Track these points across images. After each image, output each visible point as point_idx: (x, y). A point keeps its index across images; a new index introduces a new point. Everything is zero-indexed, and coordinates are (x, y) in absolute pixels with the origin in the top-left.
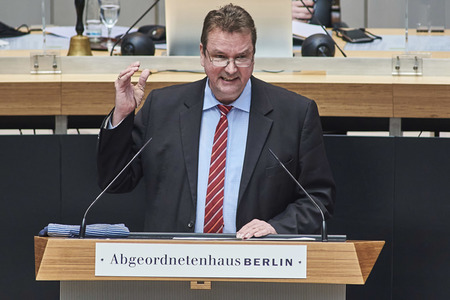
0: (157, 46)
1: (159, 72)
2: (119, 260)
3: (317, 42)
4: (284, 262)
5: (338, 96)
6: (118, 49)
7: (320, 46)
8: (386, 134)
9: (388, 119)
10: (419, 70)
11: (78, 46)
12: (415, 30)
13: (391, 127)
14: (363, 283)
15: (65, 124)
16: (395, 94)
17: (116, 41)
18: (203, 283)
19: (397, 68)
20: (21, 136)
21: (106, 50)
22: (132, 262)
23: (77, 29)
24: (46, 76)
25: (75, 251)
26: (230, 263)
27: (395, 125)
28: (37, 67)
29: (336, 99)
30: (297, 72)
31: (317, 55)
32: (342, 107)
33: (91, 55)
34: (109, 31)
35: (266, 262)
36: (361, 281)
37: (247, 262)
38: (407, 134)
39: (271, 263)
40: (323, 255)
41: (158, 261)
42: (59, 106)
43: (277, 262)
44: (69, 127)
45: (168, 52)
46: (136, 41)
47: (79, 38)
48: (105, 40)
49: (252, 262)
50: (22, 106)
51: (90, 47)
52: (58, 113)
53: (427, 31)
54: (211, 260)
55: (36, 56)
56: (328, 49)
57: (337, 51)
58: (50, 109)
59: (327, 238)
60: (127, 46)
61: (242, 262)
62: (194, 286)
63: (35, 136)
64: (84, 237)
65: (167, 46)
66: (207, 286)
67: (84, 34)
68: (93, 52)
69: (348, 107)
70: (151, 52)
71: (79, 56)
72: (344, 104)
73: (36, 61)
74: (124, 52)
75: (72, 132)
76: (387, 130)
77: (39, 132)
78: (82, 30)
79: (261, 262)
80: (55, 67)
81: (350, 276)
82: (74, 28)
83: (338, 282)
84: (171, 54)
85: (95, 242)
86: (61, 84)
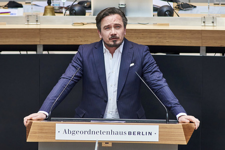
0: (87, 11)
1: (88, 24)
2: (67, 132)
3: (165, 9)
4: (148, 133)
5: (175, 36)
6: (68, 12)
7: (167, 11)
8: (198, 54)
9: (199, 47)
10: (215, 23)
11: (48, 11)
12: (213, 4)
13: (201, 51)
14: (186, 144)
15: (42, 49)
16: (203, 35)
17: (67, 8)
18: (108, 143)
19: (204, 22)
20: (21, 55)
21: (62, 13)
22: (73, 133)
23: (48, 3)
24: (33, 26)
25: (46, 128)
26: (121, 134)
27: (203, 50)
28: (28, 21)
29: (174, 37)
30: (155, 24)
31: (165, 16)
32: (177, 41)
33: (55, 15)
34: (64, 4)
35: (139, 133)
36: (185, 143)
37: (130, 133)
38: (208, 54)
39: (141, 134)
40: (167, 130)
41: (86, 133)
42: (39, 40)
43: (144, 133)
44: (44, 50)
45: (92, 14)
46: (77, 9)
47: (49, 7)
48: (61, 8)
49: (132, 133)
50: (21, 40)
51: (54, 11)
52: (38, 43)
53: (219, 4)
54: (112, 132)
55: (28, 16)
56: (170, 13)
57: (175, 14)
58: (34, 41)
59: (169, 121)
60: (72, 11)
61: (127, 133)
62: (104, 145)
63: (27, 55)
64: (50, 121)
65: (92, 11)
66: (110, 145)
67: (51, 5)
68: (56, 14)
69: (180, 41)
70: (84, 14)
71: (49, 16)
72: (178, 39)
73: (28, 18)
74: (71, 14)
75: (45, 52)
76: (199, 52)
77: (29, 53)
78: (51, 3)
79: (136, 133)
80: (37, 21)
81: (180, 140)
82: (47, 2)
83: (174, 143)
84: (94, 15)
85: (55, 123)
86: (40, 29)
